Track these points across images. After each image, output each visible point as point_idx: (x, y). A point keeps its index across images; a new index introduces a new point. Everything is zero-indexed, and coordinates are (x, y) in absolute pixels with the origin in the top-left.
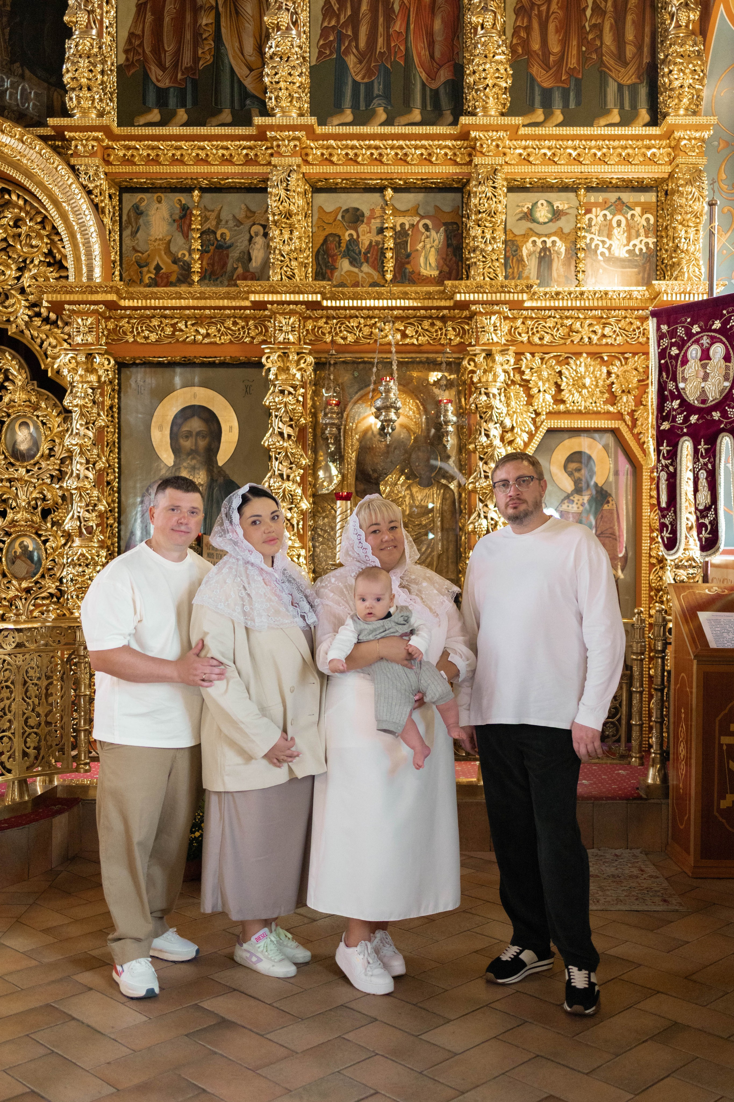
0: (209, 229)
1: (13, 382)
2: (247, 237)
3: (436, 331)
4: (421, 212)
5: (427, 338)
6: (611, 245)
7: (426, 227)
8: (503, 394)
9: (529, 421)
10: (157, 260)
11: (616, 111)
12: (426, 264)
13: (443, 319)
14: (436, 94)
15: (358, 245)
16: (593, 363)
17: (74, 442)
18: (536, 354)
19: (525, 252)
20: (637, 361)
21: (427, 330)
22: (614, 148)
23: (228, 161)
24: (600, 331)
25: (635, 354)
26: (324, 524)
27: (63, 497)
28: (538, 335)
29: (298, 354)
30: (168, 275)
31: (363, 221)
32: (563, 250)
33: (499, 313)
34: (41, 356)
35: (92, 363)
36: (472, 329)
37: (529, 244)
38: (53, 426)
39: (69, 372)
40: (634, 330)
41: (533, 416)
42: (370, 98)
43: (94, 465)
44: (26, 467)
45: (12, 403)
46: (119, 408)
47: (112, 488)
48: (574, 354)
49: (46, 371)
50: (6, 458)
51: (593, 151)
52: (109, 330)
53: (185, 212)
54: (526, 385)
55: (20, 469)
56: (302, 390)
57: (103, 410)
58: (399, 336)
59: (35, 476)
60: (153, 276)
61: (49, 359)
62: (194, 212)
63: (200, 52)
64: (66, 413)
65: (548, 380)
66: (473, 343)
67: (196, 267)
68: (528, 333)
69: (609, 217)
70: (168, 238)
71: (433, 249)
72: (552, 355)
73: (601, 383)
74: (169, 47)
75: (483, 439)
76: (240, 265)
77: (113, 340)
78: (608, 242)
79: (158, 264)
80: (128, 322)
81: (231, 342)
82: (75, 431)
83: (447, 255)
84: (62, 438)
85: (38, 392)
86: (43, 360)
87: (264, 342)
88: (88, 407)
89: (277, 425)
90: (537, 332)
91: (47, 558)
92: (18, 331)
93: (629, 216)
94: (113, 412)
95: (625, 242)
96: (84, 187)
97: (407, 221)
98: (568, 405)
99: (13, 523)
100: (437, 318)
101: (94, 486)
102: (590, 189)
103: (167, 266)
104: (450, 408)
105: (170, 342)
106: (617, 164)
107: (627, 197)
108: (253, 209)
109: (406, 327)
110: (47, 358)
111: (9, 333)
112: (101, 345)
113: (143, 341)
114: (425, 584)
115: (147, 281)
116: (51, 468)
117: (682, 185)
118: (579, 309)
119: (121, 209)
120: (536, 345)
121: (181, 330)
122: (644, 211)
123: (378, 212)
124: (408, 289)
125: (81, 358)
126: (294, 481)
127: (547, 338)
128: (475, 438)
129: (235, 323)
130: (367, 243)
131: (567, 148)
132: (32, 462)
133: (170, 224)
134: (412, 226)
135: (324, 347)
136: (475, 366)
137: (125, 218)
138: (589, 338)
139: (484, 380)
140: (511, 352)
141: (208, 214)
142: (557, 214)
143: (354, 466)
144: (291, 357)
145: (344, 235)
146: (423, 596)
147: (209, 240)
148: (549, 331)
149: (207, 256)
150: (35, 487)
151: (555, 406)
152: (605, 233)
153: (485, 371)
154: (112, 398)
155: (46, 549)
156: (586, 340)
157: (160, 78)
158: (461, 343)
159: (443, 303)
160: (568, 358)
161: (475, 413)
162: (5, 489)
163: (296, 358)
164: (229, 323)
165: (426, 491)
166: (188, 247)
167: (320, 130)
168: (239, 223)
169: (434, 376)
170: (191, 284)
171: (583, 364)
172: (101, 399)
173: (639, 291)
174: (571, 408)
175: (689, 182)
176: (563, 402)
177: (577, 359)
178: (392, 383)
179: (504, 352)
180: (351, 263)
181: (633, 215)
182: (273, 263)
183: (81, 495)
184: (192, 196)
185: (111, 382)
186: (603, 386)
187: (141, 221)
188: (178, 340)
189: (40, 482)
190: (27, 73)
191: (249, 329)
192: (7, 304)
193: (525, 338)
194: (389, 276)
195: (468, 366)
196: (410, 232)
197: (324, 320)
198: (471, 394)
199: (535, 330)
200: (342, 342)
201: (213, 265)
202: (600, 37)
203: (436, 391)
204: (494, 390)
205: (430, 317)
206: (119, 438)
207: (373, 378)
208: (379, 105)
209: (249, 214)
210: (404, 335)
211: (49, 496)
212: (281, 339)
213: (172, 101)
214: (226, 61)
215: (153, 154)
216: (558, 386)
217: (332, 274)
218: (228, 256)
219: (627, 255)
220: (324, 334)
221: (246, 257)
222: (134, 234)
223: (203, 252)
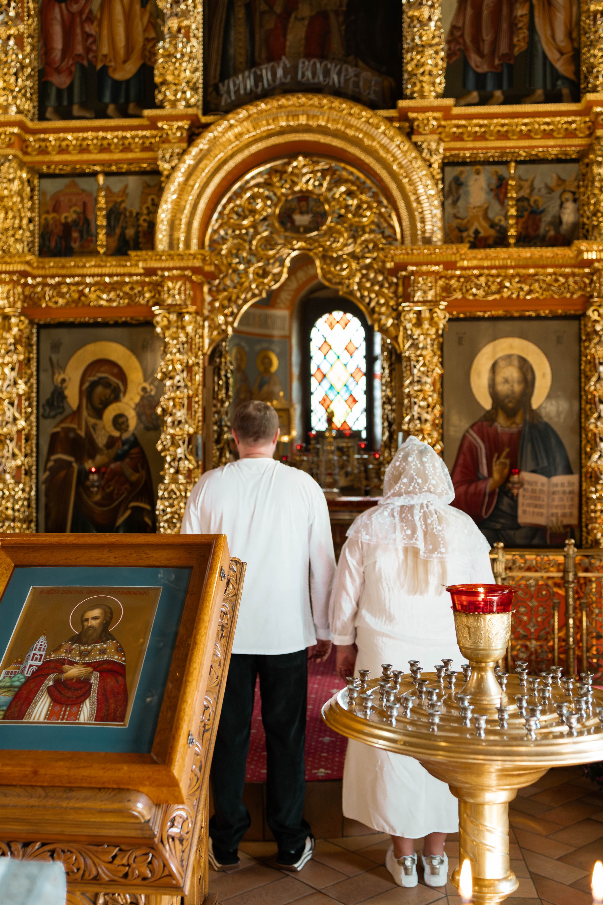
0: (523, 197)
2: (558, 202)
10: (476, 225)
17: (417, 389)
23: (548, 135)
30: (486, 239)
35: (433, 317)
39: (412, 326)
43: (433, 408)
52: (441, 288)
53: (501, 182)
60: (472, 240)
61: (376, 315)
62: (510, 182)
63: (515, 39)
67: (512, 232)
70: (486, 206)
74: (487, 37)
76: (551, 228)
77: (444, 297)
79: (476, 229)
80: (459, 281)
81: (552, 297)
82: (416, 378)
86: (369, 316)
88: (429, 357)
92: (348, 291)
103: (485, 231)
105: (495, 299)
108: (564, 176)
111: (341, 293)
112: (440, 301)
113: (470, 297)
121: (506, 287)
129: (556, 280)
133: (487, 193)
137: (447, 188)
141: (522, 183)
147: (523, 207)
149: (521, 220)
157: (478, 64)
164: (551, 280)
166: (503, 212)
168: (550, 190)
170: (507, 246)
184: (508, 168)
187: (461, 191)
188: (504, 296)
190: (361, 63)
191: (569, 285)
192: (340, 267)
201: (527, 229)
209: (560, 183)
213: (490, 84)
214: (539, 47)
215: (480, 131)
218: (540, 220)
221: (557, 220)
222: (455, 203)
223: (518, 217)
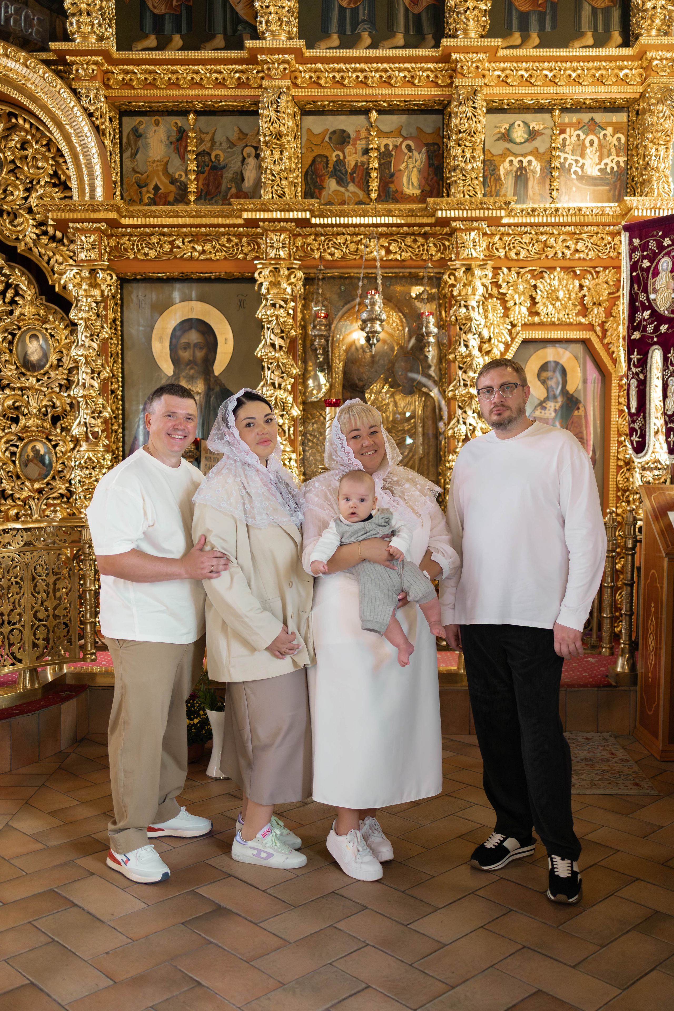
0: (204, 150)
1: (23, 297)
2: (240, 158)
3: (419, 247)
4: (404, 133)
5: (410, 253)
6: (584, 164)
7: (409, 148)
8: (481, 307)
9: (505, 332)
10: (155, 181)
11: (590, 34)
12: (408, 183)
13: (425, 236)
14: (418, 18)
15: (344, 166)
16: (566, 277)
17: (80, 353)
18: (512, 269)
19: (502, 171)
20: (609, 275)
21: (410, 246)
22: (588, 69)
23: (220, 84)
24: (573, 247)
25: (605, 268)
26: (313, 430)
27: (71, 405)
28: (515, 251)
29: (288, 269)
30: (166, 195)
31: (349, 143)
32: (538, 169)
33: (478, 229)
34: (49, 273)
35: (96, 278)
36: (453, 244)
37: (506, 164)
38: (61, 338)
39: (74, 286)
40: (605, 245)
41: (510, 327)
42: (355, 24)
43: (99, 374)
44: (36, 377)
45: (22, 317)
46: (122, 322)
47: (116, 396)
48: (548, 268)
49: (54, 287)
50: (17, 368)
51: (569, 72)
52: (111, 247)
53: (182, 134)
54: (502, 298)
55: (31, 378)
56: (292, 304)
57: (106, 322)
58: (383, 252)
59: (45, 385)
60: (152, 196)
61: (56, 275)
62: (190, 134)
64: (72, 326)
65: (523, 293)
66: (454, 258)
67: (193, 187)
68: (505, 248)
69: (582, 136)
70: (166, 160)
71: (415, 169)
72: (527, 269)
73: (573, 296)
75: (463, 349)
76: (233, 185)
77: (115, 257)
78: (581, 161)
79: (156, 185)
80: (129, 240)
81: (226, 258)
82: (80, 343)
83: (429, 175)
84: (69, 350)
85: (46, 306)
86: (50, 276)
87: (257, 258)
88: (92, 320)
89: (269, 336)
90: (514, 247)
91: (57, 462)
92: (26, 248)
93: (601, 136)
94: (116, 325)
95: (597, 161)
96: (85, 109)
97: (390, 142)
98: (542, 317)
99: (25, 428)
100: (420, 234)
101: (99, 394)
102: (564, 110)
103: (165, 187)
104: (432, 320)
105: (169, 259)
106: (591, 84)
107: (600, 117)
108: (245, 131)
109: (390, 244)
110: (54, 274)
111: (19, 251)
112: (104, 261)
113: (143, 257)
114: (407, 486)
115: (146, 201)
116: (59, 377)
117: (653, 104)
118: (553, 225)
119: (121, 132)
120: (513, 260)
121: (179, 247)
122: (616, 131)
123: (363, 134)
124: (392, 206)
125: (86, 274)
126: (285, 390)
127: (523, 253)
128: (455, 349)
129: (229, 241)
130: (353, 164)
131: (543, 69)
132: (42, 372)
133: (167, 146)
134: (396, 147)
135: (313, 263)
136: (455, 280)
137: (125, 140)
138: (563, 253)
139: (463, 293)
140: (489, 267)
141: (203, 136)
142: (533, 135)
143: (341, 375)
144: (282, 272)
145: (331, 156)
146: (406, 497)
147: (204, 162)
148: (525, 246)
149: (202, 177)
150: (45, 395)
151: (530, 318)
152: (579, 152)
153: (465, 285)
154: (115, 312)
155: (56, 453)
156: (560, 255)
157: (156, 5)
158: (442, 259)
159: (425, 220)
160: (542, 272)
161: (455, 325)
162: (17, 397)
163: (286, 272)
164: (224, 240)
165: (409, 399)
166: (184, 168)
167: (308, 53)
168: (232, 145)
169: (416, 290)
170: (188, 203)
171: (557, 278)
172: (104, 312)
173: (611, 207)
174: (545, 320)
175: (661, 101)
176: (538, 314)
177: (551, 273)
178: (377, 296)
179: (482, 267)
180: (338, 183)
181: (605, 135)
182: (265, 183)
183: (87, 403)
184: (188, 119)
185: (114, 297)
186: (576, 299)
187: (140, 144)
188: (175, 256)
189: (50, 390)
191: (242, 246)
192: (16, 223)
193: (502, 253)
194: (374, 195)
195: (448, 280)
196: (393, 153)
197: (313, 237)
198: (451, 306)
199: (511, 246)
200: (330, 258)
201: (208, 185)
203: (418, 304)
204: (473, 303)
205: (413, 234)
206: (122, 349)
207: (360, 292)
208: (365, 30)
209: (242, 137)
210: (388, 252)
211: (58, 404)
212: (272, 255)
213: (168, 27)
215: (150, 78)
216: (533, 299)
217: (320, 193)
218: (222, 177)
219: (599, 174)
220: (312, 250)
221: (239, 177)
222: (133, 156)
223: (198, 173)
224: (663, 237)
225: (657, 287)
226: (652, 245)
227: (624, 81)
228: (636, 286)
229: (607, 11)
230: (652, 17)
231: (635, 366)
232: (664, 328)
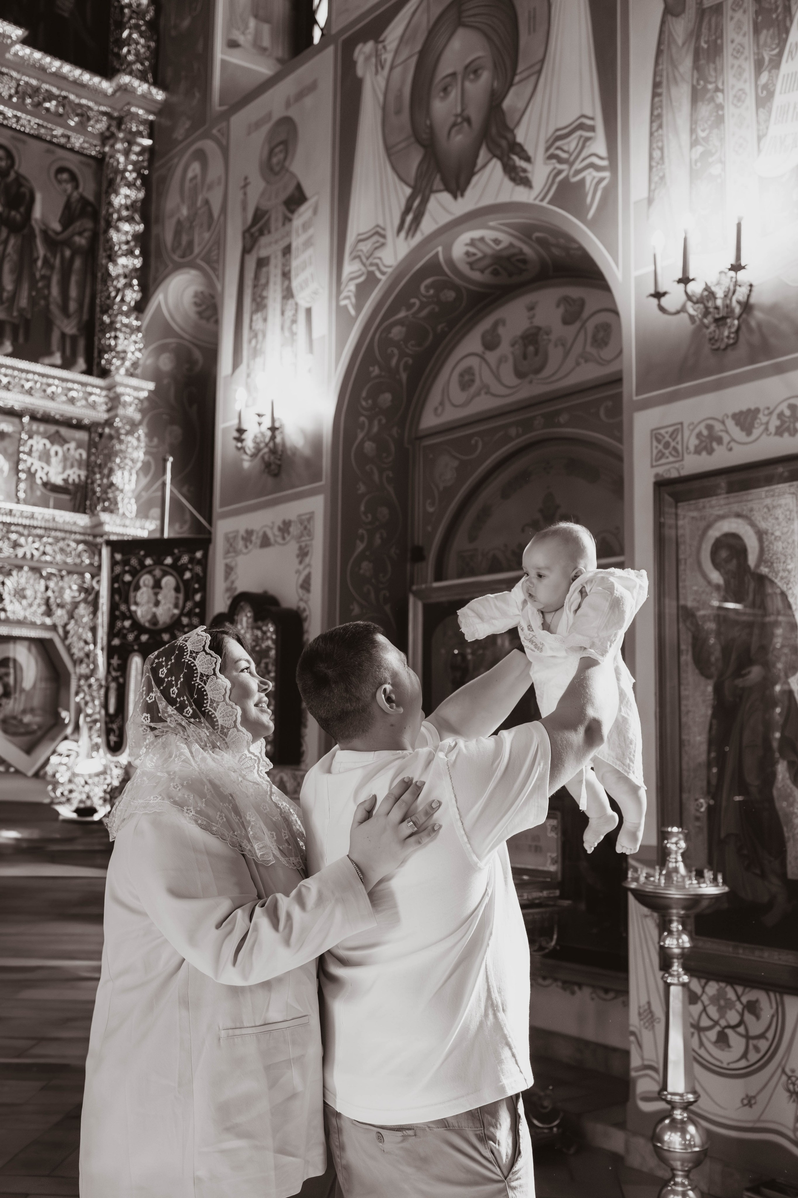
6: (48, 471)
11: (58, 355)
16: (32, 577)
22: (62, 388)
24: (39, 548)
25: (69, 573)
32: (6, 468)
48: (17, 567)
51: (44, 387)
69: (48, 446)
78: (46, 468)
93: (65, 448)
95: (60, 470)
98: (9, 614)
102: (33, 418)
106: (64, 402)
107: (64, 431)
117: (121, 434)
118: (25, 526)
122: (79, 446)
138: (32, 554)
152: (44, 459)
156: (29, 555)
160: (10, 570)
171: (24, 577)
173: (82, 519)
174: (11, 617)
176: (4, 610)
177: (19, 572)
181: (69, 449)
186: (41, 599)
202: (48, 286)
219: (62, 483)
224: (146, 556)
225: (138, 600)
226: (134, 562)
227: (93, 406)
228: (117, 598)
229: (74, 339)
230: (123, 359)
231: (116, 670)
232: (144, 638)
